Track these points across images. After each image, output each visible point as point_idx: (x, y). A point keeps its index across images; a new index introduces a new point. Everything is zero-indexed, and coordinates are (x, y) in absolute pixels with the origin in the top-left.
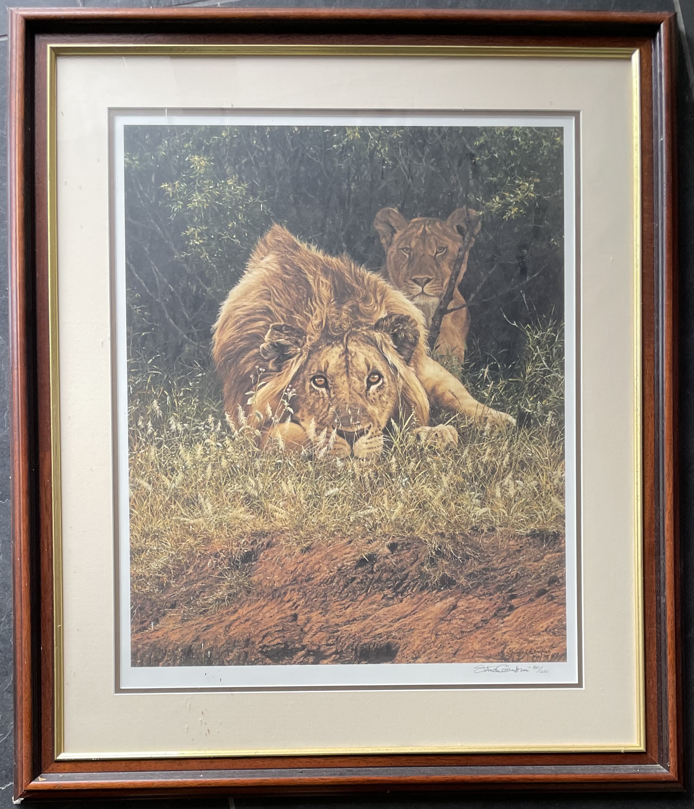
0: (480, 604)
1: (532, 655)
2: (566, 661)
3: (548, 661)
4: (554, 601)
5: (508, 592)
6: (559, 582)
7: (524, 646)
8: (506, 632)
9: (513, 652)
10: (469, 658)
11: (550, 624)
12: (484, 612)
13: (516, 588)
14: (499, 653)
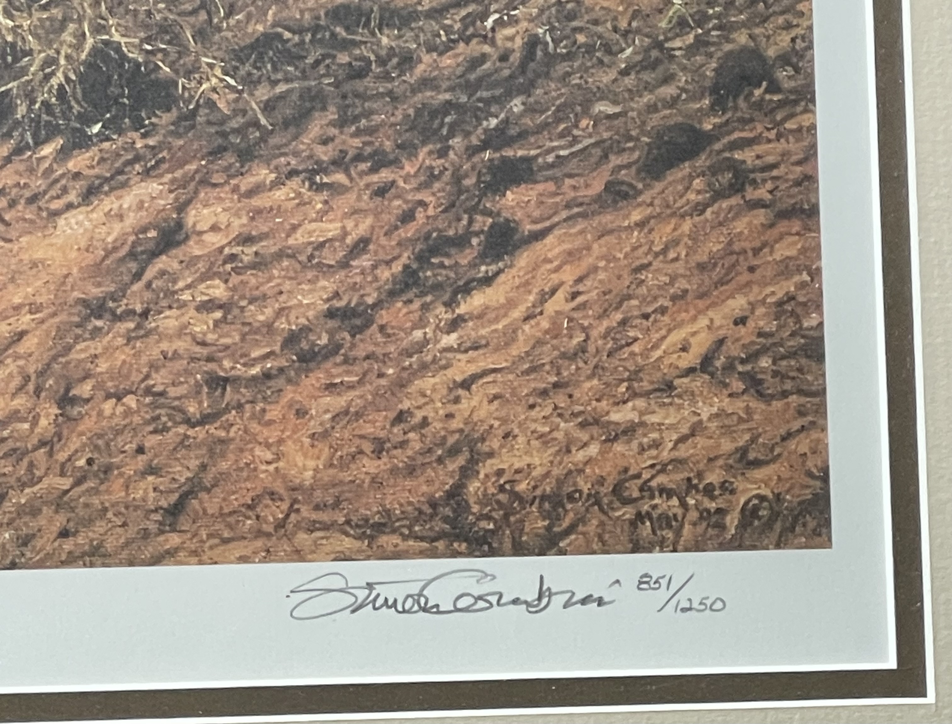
0: (321, 216)
1: (628, 512)
2: (827, 544)
3: (722, 547)
4: (751, 194)
5: (485, 145)
6: (774, 88)
7: (580, 456)
8: (474, 378)
9: (516, 496)
10: (260, 534)
11: (727, 330)
12: (344, 264)
13: (527, 121)
14: (434, 505)
